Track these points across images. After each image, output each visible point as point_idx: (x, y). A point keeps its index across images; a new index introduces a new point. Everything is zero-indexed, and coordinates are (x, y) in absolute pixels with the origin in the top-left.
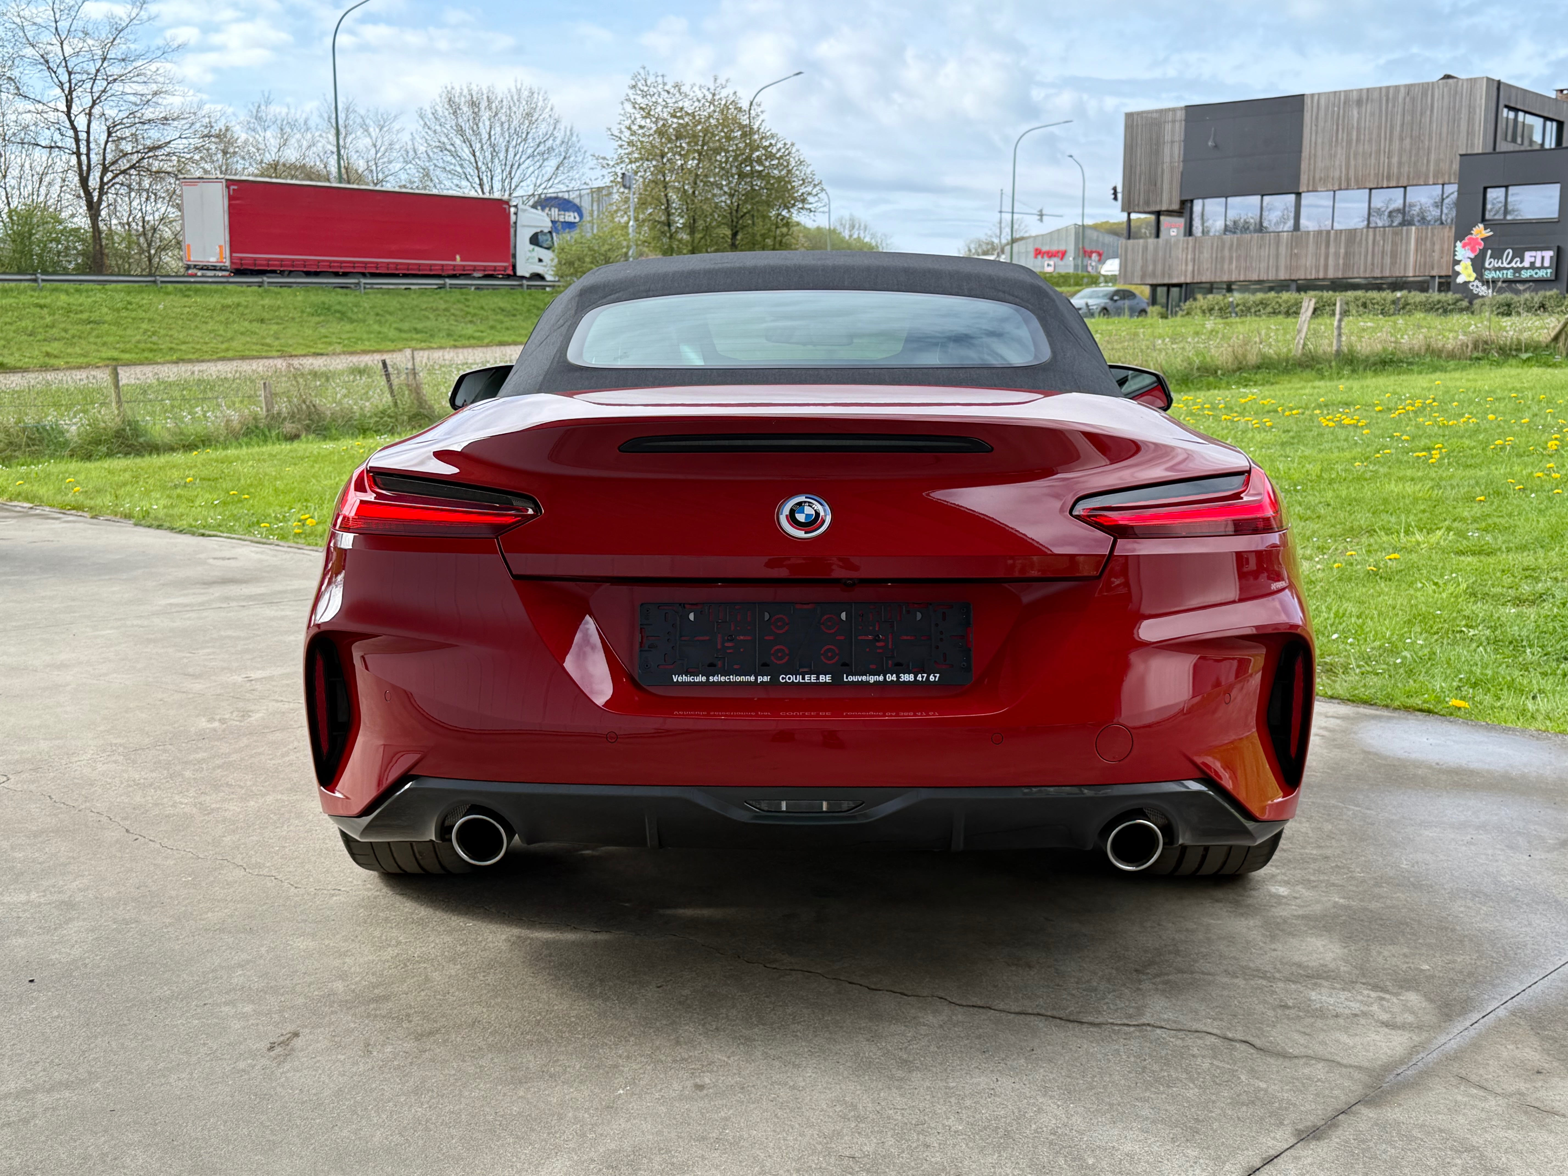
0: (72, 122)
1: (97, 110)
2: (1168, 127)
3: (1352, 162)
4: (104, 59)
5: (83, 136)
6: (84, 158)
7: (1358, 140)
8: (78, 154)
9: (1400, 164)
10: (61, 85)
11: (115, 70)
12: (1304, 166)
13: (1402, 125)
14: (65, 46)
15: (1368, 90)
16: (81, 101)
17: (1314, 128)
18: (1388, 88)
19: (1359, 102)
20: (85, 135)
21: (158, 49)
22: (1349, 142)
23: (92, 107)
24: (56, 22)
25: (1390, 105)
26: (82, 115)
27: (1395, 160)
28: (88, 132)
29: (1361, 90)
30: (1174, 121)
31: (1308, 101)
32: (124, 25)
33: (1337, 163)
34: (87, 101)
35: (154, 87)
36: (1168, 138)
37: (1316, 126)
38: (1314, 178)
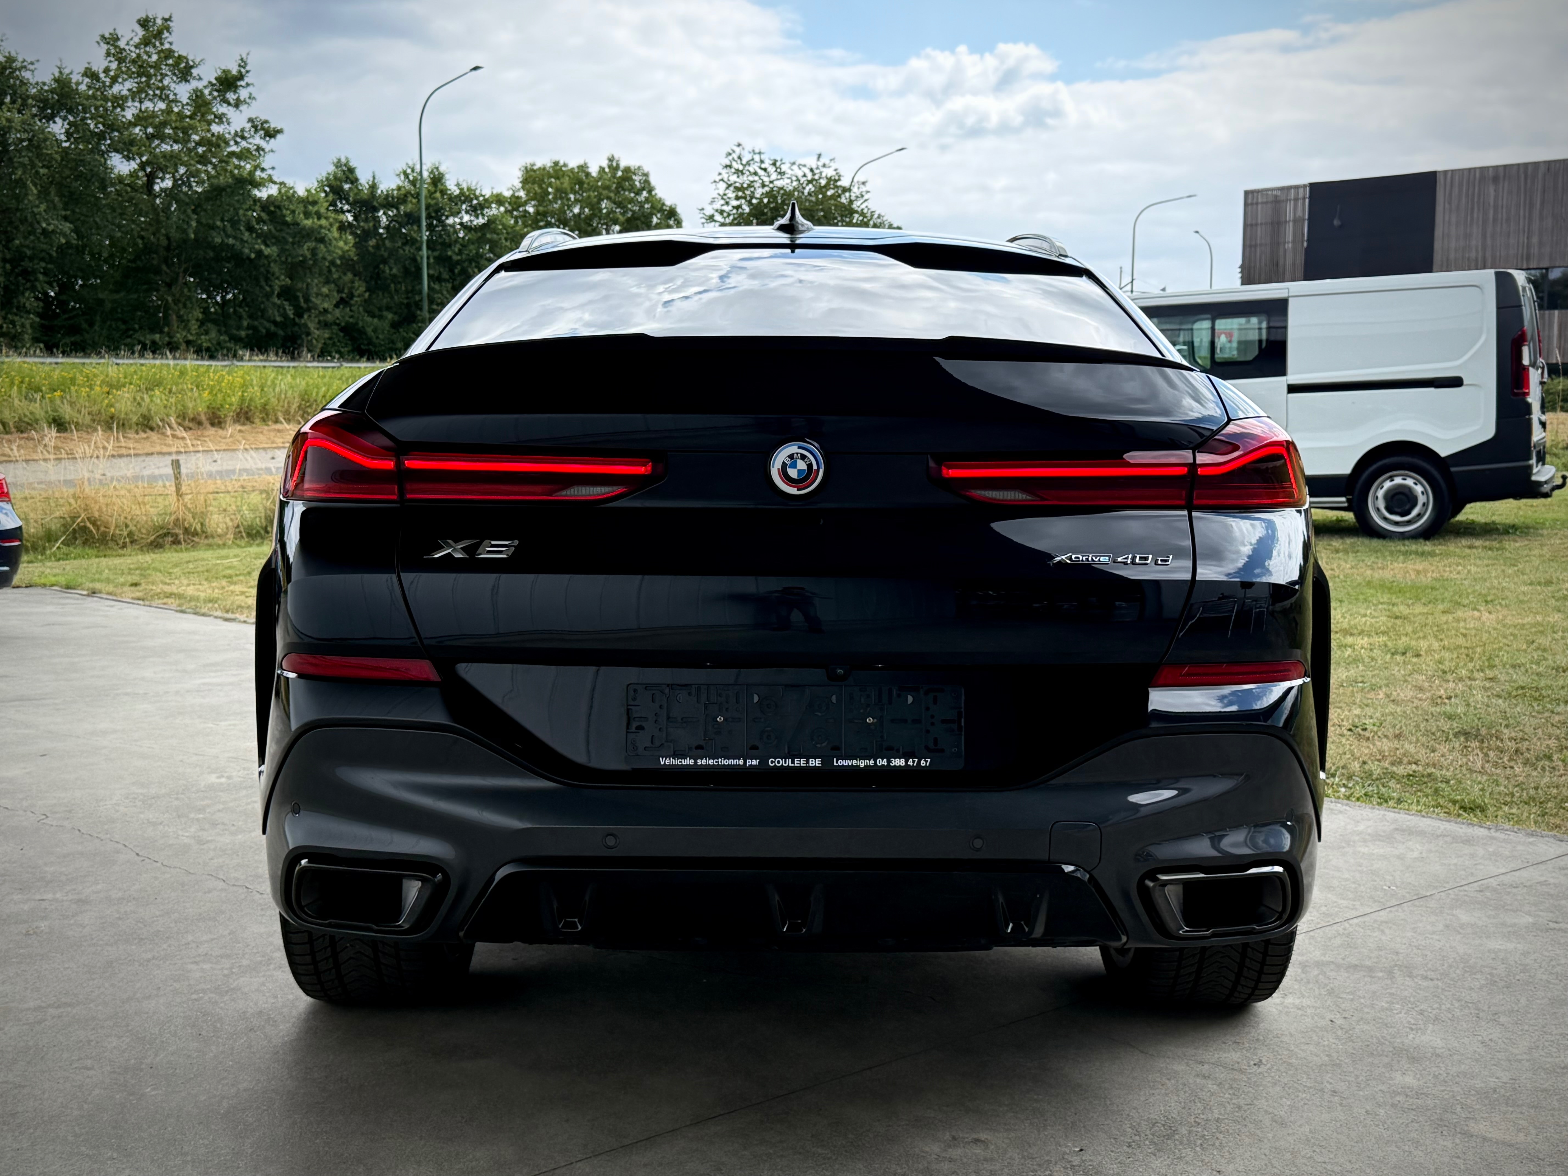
2: (1290, 207)
3: (1489, 242)
7: (1495, 220)
9: (1541, 244)
12: (1437, 245)
13: (1543, 202)
15: (1505, 166)
17: (1447, 206)
18: (1526, 165)
19: (1496, 179)
22: (1485, 221)
25: (1529, 181)
27: (1535, 240)
29: (1497, 167)
30: (1296, 200)
31: (1440, 179)
33: (1474, 243)
36: (1290, 216)
37: (1450, 203)
38: (1448, 260)
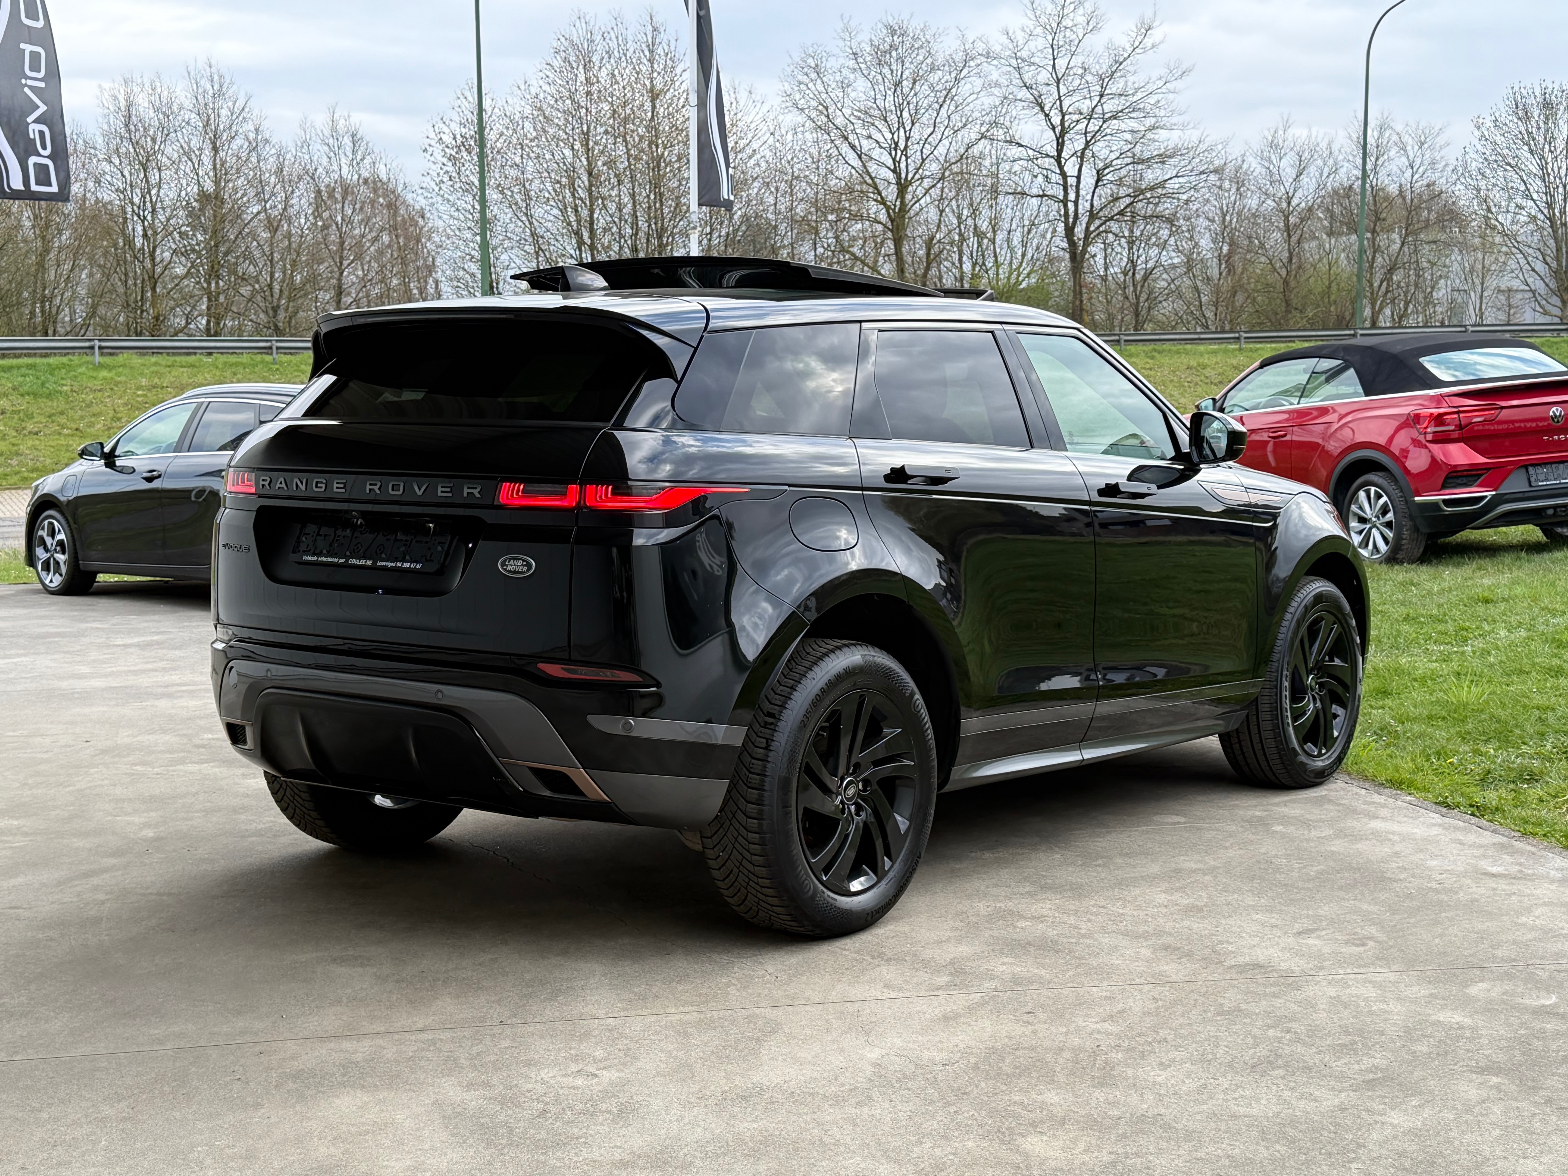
0: (1061, 167)
1: (1088, 153)
4: (1101, 96)
5: (1072, 181)
6: (1071, 206)
8: (1065, 202)
10: (1054, 128)
11: (1110, 106)
14: (1061, 86)
16: (1074, 144)
20: (1075, 179)
21: (1160, 79)
23: (1084, 149)
24: (1054, 59)
26: (1074, 158)
28: (1078, 178)
32: (1126, 55)
34: (1080, 145)
35: (1149, 122)
